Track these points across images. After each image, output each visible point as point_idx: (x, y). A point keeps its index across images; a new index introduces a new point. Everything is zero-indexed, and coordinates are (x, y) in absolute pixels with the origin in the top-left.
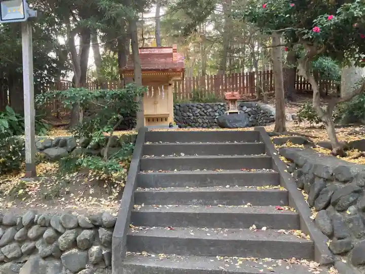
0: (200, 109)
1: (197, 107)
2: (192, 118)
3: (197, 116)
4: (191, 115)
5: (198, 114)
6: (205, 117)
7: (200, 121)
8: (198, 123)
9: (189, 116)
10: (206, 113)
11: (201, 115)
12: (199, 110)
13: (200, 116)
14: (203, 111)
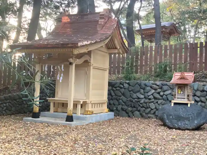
0: (156, 90)
1: (151, 87)
2: (142, 101)
3: (150, 99)
4: (142, 96)
5: (151, 97)
6: (160, 102)
7: (152, 106)
8: (150, 109)
9: (139, 98)
10: (162, 96)
11: (155, 98)
12: (153, 91)
13: (153, 100)
14: (159, 93)
